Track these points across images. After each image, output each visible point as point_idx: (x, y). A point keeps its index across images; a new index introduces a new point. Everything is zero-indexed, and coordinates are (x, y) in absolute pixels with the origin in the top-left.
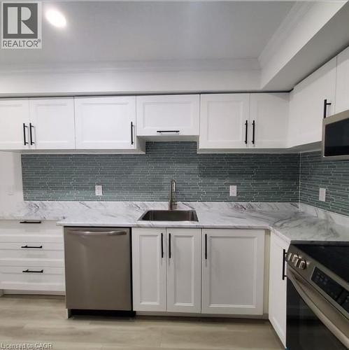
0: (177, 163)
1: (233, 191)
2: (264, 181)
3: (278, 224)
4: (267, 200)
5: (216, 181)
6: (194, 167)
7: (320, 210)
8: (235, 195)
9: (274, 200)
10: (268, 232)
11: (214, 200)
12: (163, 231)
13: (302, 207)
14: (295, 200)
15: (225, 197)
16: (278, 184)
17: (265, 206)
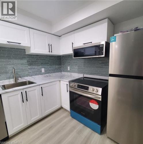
0: (15, 59)
1: (43, 70)
2: (53, 66)
3: (62, 78)
4: (54, 72)
5: (36, 67)
6: (25, 61)
7: (68, 73)
8: (44, 72)
9: (56, 72)
10: (60, 81)
11: (36, 75)
12: (22, 91)
13: (63, 73)
14: (61, 71)
15: (40, 73)
16: (57, 67)
17: (54, 74)
